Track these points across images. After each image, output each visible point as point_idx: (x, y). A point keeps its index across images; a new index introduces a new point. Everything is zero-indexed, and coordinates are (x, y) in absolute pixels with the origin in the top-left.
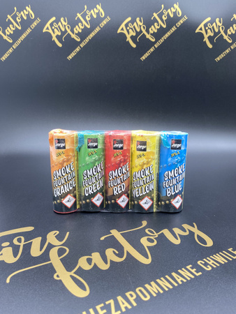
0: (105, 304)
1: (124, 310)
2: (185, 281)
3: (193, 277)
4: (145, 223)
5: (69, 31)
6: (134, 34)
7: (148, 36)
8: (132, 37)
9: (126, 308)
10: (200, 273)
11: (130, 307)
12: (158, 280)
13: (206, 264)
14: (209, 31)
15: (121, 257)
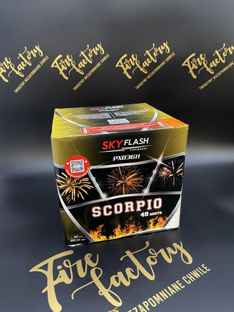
0: (132, 310)
2: (175, 292)
3: (180, 289)
4: (148, 243)
5: (74, 66)
6: (130, 68)
7: (141, 69)
8: (128, 70)
10: (184, 286)
11: (146, 311)
12: (160, 293)
13: (188, 279)
14: (193, 64)
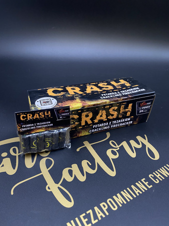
0: (86, 213)
1: (100, 219)
2: (141, 193)
3: (146, 189)
4: (108, 135)
9: (101, 216)
10: (151, 186)
11: (104, 216)
12: (122, 192)
13: (155, 178)
15: (94, 169)
